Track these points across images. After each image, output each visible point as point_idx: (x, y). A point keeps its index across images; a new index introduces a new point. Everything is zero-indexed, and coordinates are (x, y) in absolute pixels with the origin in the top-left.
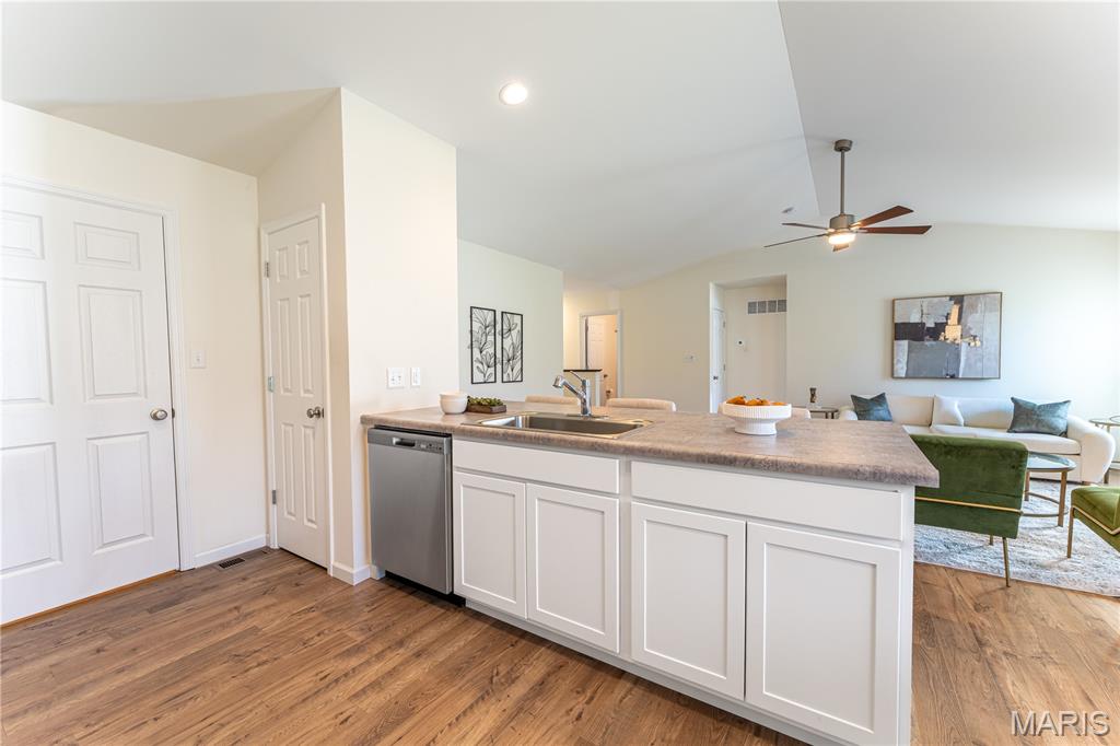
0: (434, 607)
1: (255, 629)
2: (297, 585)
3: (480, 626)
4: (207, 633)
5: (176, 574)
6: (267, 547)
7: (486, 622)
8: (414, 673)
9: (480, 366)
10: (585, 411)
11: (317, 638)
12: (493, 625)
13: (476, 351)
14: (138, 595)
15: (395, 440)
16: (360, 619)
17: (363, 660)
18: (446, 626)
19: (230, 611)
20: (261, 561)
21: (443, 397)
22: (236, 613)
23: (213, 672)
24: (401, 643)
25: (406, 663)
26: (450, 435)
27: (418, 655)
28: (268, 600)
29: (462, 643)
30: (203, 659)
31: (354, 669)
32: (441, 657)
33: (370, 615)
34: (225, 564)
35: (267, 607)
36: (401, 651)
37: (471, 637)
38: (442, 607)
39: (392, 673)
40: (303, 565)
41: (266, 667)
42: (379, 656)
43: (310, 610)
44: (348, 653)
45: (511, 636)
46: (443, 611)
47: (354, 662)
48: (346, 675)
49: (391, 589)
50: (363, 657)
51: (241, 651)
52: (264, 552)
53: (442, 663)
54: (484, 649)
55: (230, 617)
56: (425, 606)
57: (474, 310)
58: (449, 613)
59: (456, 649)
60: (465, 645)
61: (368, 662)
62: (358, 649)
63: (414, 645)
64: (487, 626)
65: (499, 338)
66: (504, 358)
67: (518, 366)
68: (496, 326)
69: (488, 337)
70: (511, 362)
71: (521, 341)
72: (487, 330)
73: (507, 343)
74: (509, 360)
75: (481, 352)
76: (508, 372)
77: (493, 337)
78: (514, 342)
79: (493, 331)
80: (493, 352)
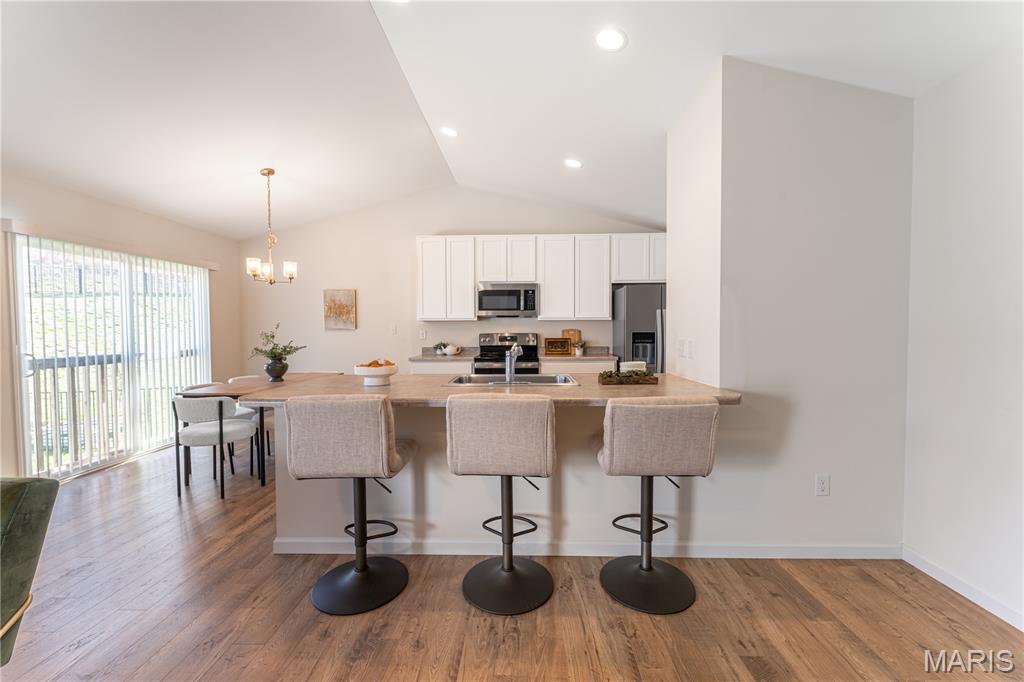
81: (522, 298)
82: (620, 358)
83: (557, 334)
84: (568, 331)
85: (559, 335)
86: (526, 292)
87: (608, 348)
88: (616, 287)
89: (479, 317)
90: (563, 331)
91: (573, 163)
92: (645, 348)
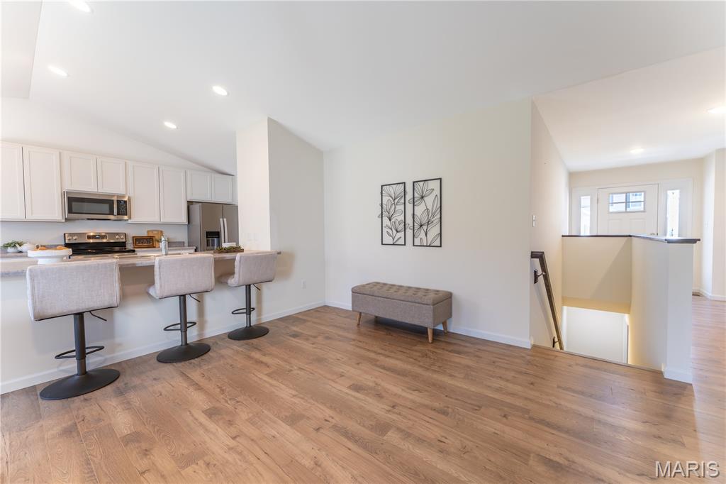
9: (390, 231)
13: (386, 220)
57: (384, 188)
65: (409, 206)
66: (415, 224)
67: (434, 231)
68: (407, 196)
69: (397, 207)
70: (425, 227)
71: (439, 205)
72: (396, 200)
73: (420, 210)
74: (421, 226)
75: (390, 220)
76: (420, 237)
77: (403, 206)
78: (430, 208)
79: (402, 201)
80: (403, 219)
81: (115, 206)
82: (197, 248)
83: (143, 233)
84: (152, 231)
85: (145, 234)
86: (119, 202)
87: (184, 242)
88: (190, 203)
89: (66, 219)
90: (148, 232)
91: (170, 125)
92: (213, 241)
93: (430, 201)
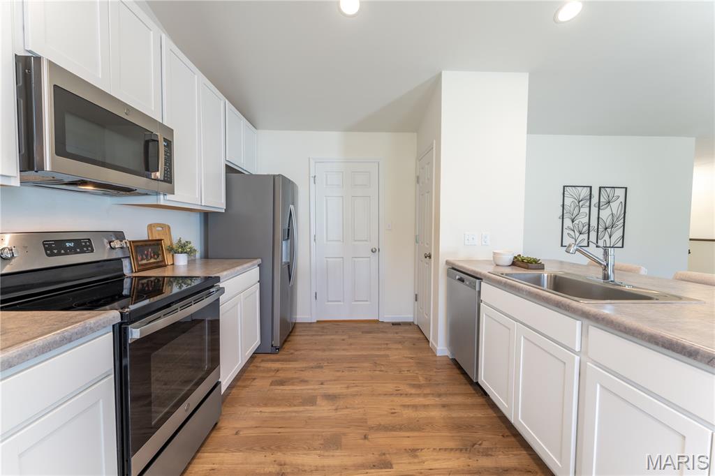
0: (470, 387)
1: (388, 356)
2: (414, 345)
3: (490, 412)
4: (373, 349)
5: (377, 322)
6: (413, 322)
7: (495, 413)
8: (436, 414)
9: (572, 233)
10: (606, 277)
11: (406, 372)
12: (499, 417)
14: (362, 325)
15: (457, 277)
16: (428, 373)
17: (417, 392)
18: (469, 401)
19: (384, 344)
20: (407, 327)
21: (494, 253)
22: (385, 346)
23: (366, 365)
24: (439, 395)
25: (435, 406)
26: (481, 279)
27: (444, 406)
28: (400, 346)
29: (472, 415)
30: (366, 358)
31: (411, 394)
32: (454, 415)
33: (435, 374)
34: (394, 324)
35: (397, 349)
36: (437, 399)
37: (480, 415)
38: (475, 390)
39: (425, 406)
40: (422, 336)
41: (381, 373)
42: (426, 395)
43: (411, 358)
44: (414, 386)
45: (506, 430)
46: (473, 392)
47: (413, 391)
48: (406, 394)
49: (454, 367)
50: (418, 391)
51: (378, 362)
52: (410, 324)
53: (453, 418)
54: (482, 426)
55: (383, 346)
56: (466, 384)
57: (567, 189)
58: (477, 395)
59: (466, 416)
60: (472, 417)
61: (419, 395)
62: (419, 386)
63: (445, 400)
64: (495, 415)
65: (594, 210)
66: (600, 227)
67: (617, 234)
68: (592, 200)
69: (581, 209)
70: (609, 230)
71: (623, 212)
72: (581, 203)
73: (605, 214)
74: (606, 229)
75: (573, 222)
76: (604, 238)
77: (588, 209)
78: (615, 212)
79: (588, 204)
80: (587, 221)
93: (615, 206)
